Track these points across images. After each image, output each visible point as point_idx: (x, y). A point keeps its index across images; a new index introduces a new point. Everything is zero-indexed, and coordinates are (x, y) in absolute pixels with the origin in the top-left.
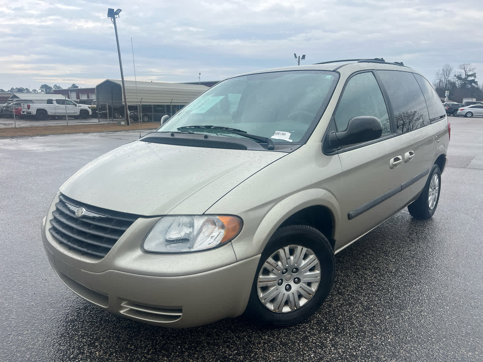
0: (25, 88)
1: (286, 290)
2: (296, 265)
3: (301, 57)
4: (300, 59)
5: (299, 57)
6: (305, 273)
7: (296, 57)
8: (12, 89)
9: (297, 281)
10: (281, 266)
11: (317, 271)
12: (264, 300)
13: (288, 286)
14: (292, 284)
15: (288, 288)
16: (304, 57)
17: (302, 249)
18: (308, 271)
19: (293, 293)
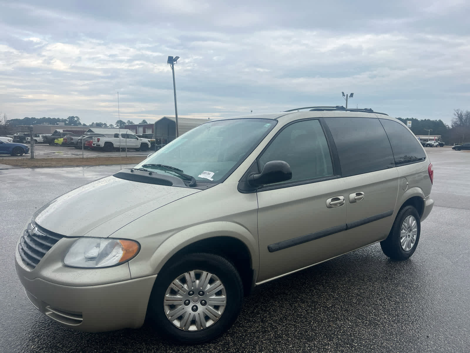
0: (103, 123)
1: (193, 309)
2: (201, 288)
3: (349, 95)
4: (348, 97)
5: (347, 95)
6: (210, 296)
7: (344, 96)
8: (93, 123)
9: (204, 304)
10: (186, 288)
11: (223, 296)
12: (171, 317)
13: (195, 307)
14: (199, 305)
15: (195, 309)
16: (352, 95)
17: (207, 274)
18: (215, 294)
19: (199, 314)
